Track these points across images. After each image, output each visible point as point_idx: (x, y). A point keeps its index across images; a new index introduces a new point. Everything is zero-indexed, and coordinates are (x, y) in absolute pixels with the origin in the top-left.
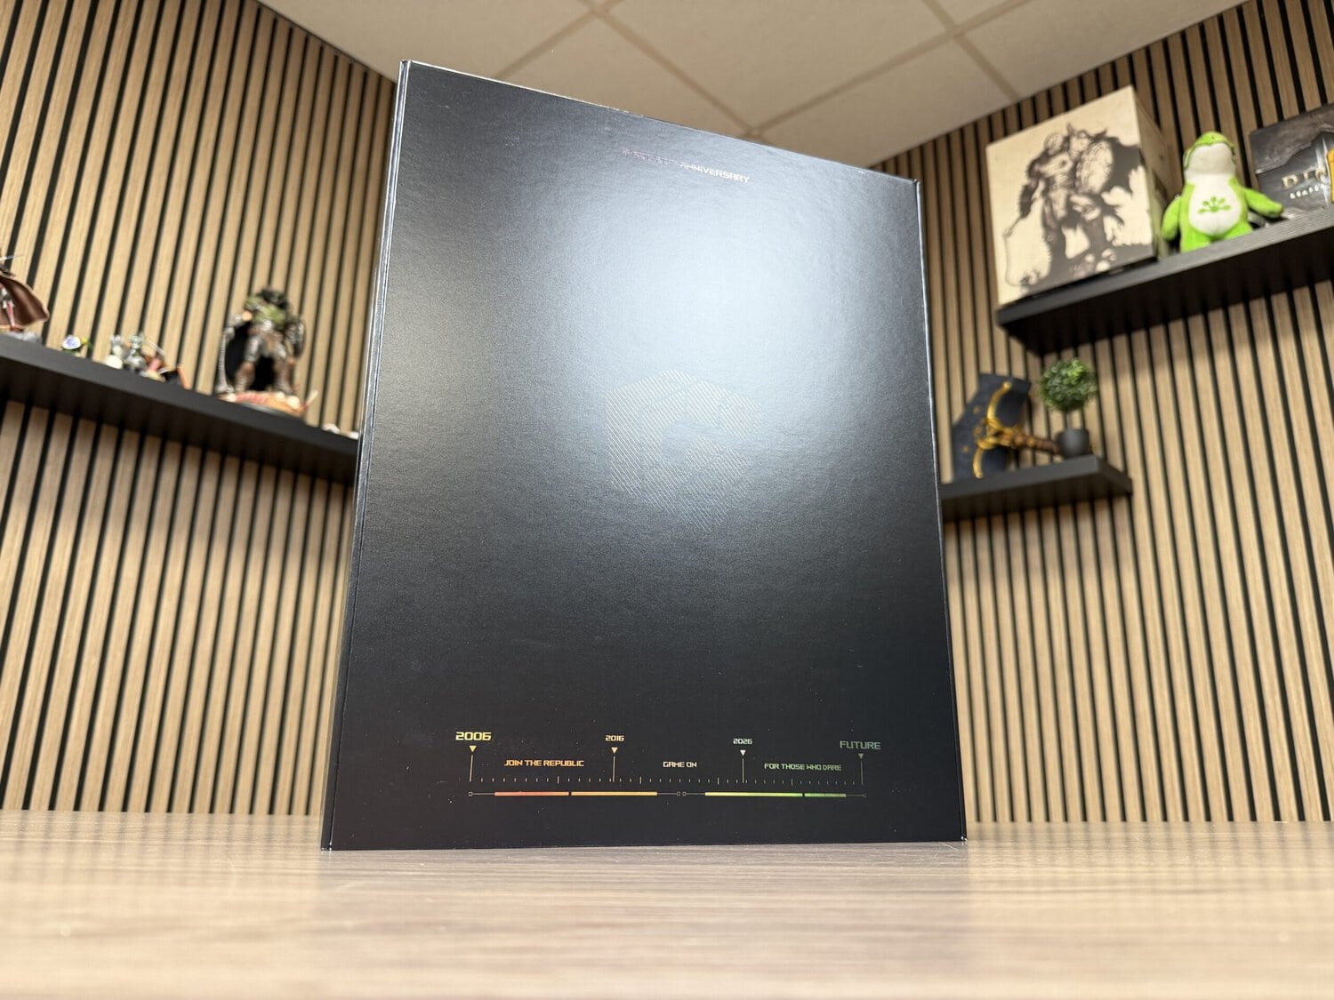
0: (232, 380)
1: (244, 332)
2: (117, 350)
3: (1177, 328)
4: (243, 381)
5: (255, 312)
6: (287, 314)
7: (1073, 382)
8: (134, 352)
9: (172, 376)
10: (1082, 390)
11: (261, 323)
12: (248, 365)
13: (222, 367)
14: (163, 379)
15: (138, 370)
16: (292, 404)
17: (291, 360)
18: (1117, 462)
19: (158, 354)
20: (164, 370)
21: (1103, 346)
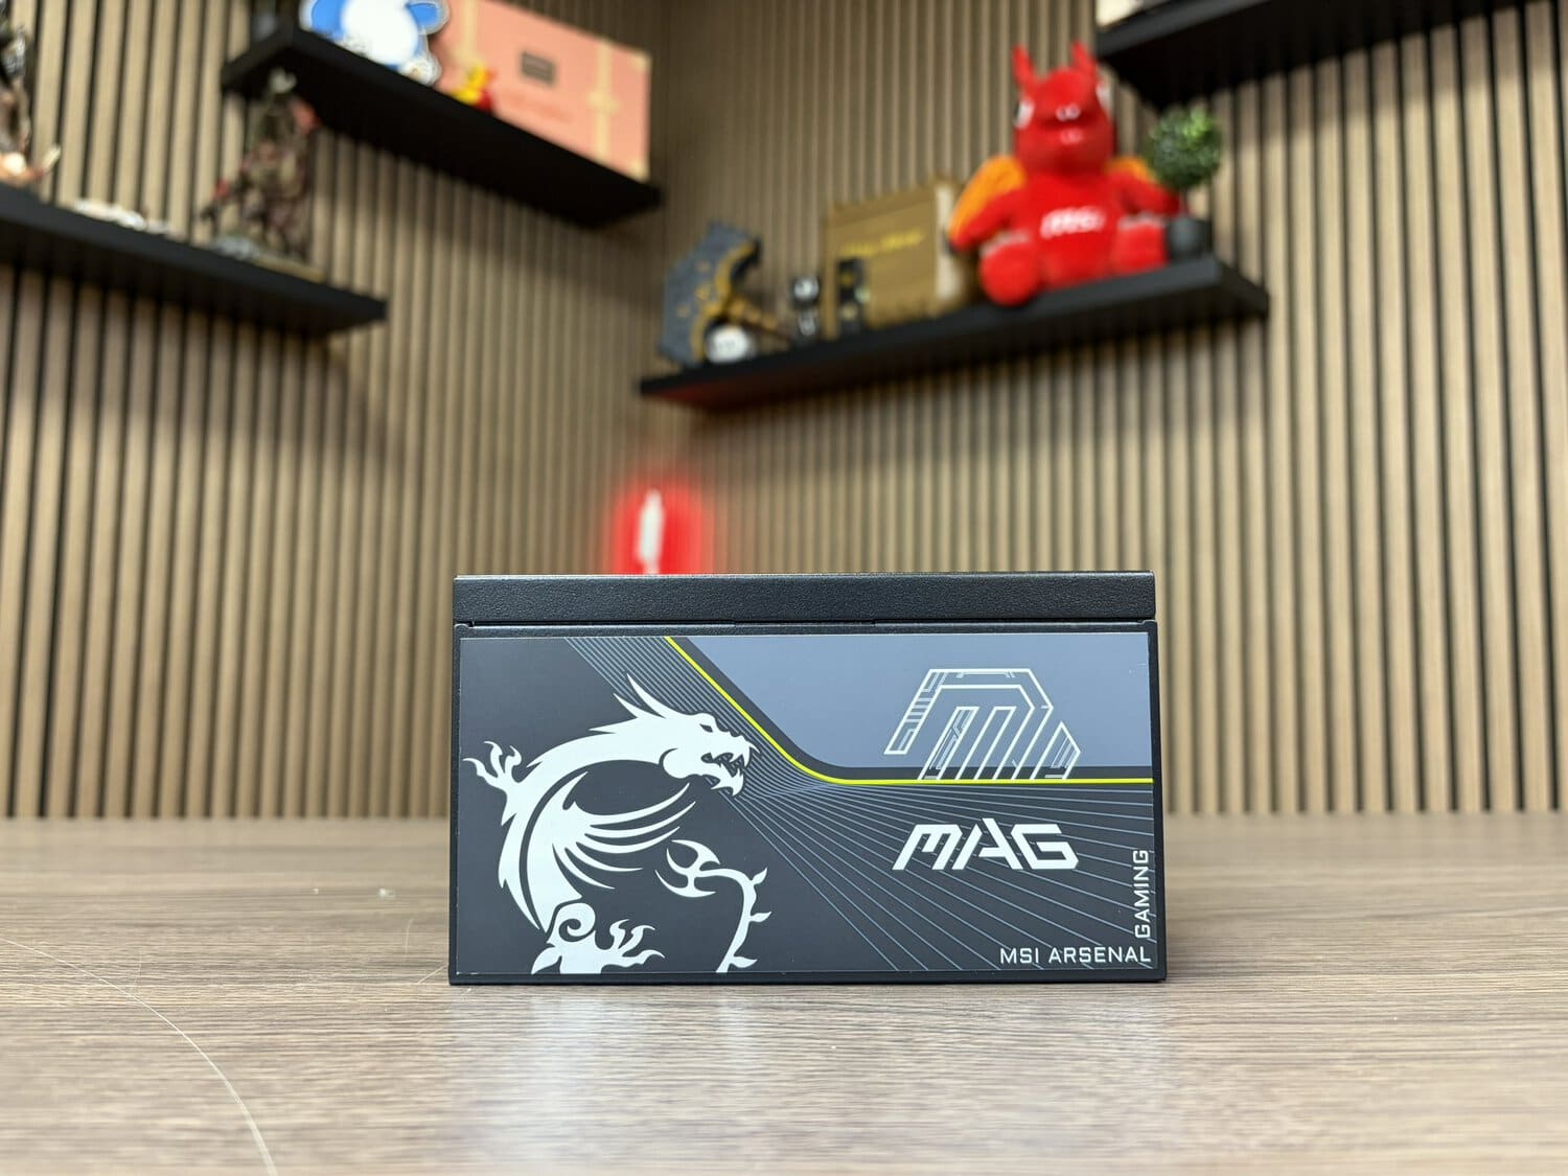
3: (1356, 64)
7: (1189, 144)
10: (1203, 159)
18: (1252, 270)
21: (1249, 94)
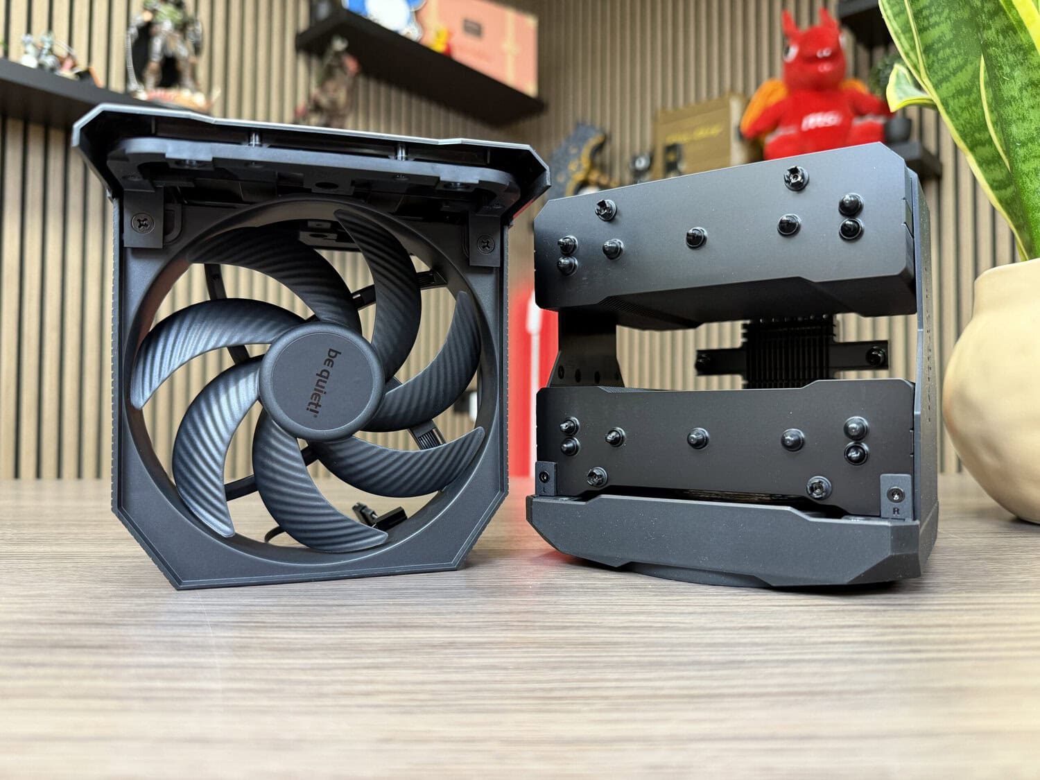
0: (141, 78)
1: (145, 33)
2: (30, 49)
4: (151, 80)
5: (154, 12)
6: (185, 14)
8: (45, 52)
9: (85, 75)
11: (161, 23)
12: (155, 62)
13: (131, 66)
14: (77, 79)
15: (53, 69)
16: (199, 100)
17: (192, 59)
19: (69, 55)
20: (78, 70)
